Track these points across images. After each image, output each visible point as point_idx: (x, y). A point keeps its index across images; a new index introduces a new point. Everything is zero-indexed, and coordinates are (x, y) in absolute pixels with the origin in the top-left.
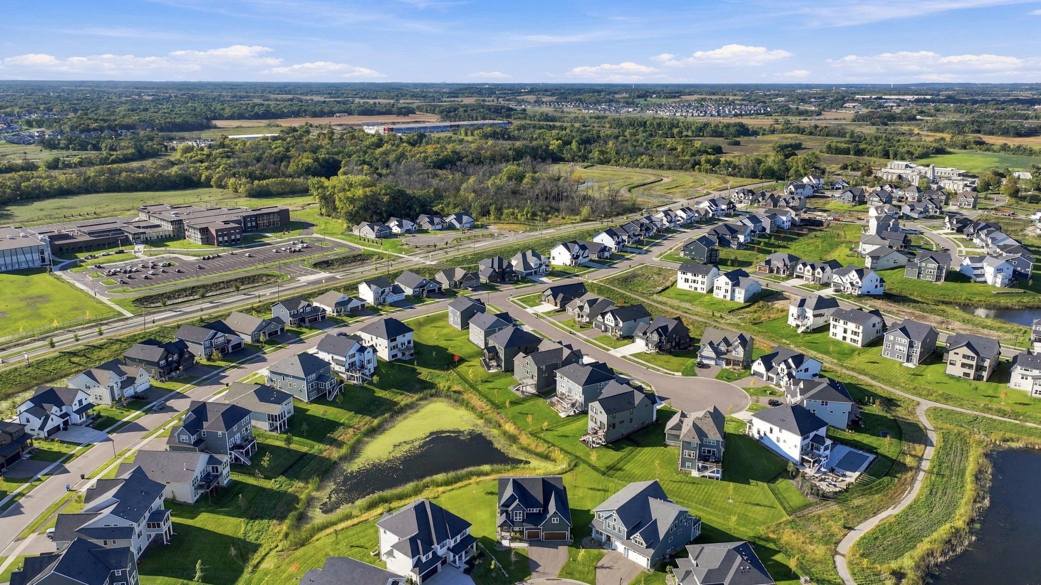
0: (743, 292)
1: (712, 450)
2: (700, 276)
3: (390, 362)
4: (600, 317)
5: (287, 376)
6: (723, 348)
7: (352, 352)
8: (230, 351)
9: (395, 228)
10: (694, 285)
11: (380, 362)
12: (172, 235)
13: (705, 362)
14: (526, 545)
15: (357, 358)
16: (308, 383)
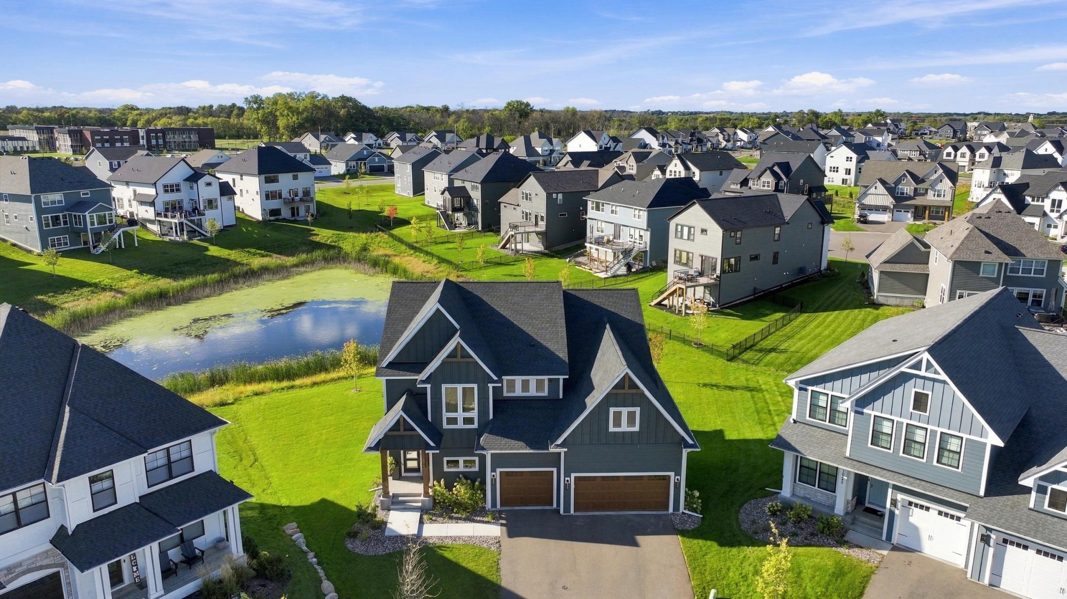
1: (1031, 291)
3: (265, 221)
4: (656, 173)
6: (908, 186)
9: (351, 140)
12: (37, 148)
13: (872, 217)
14: (494, 531)
15: (183, 195)
16: (40, 211)
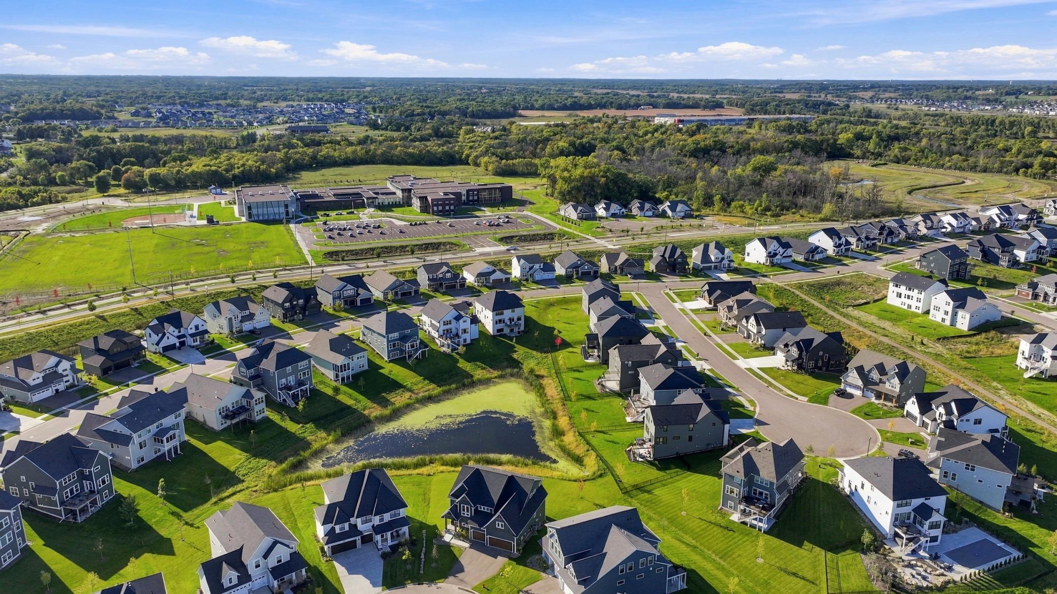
0: (968, 316)
1: (765, 492)
2: (916, 291)
3: (494, 336)
4: (744, 320)
5: (374, 332)
6: (875, 375)
7: (447, 318)
8: (359, 304)
9: (600, 210)
10: (908, 301)
11: (483, 334)
12: (401, 202)
13: (850, 390)
14: (467, 545)
15: (453, 326)
16: (388, 342)
